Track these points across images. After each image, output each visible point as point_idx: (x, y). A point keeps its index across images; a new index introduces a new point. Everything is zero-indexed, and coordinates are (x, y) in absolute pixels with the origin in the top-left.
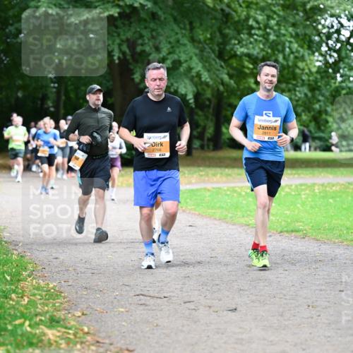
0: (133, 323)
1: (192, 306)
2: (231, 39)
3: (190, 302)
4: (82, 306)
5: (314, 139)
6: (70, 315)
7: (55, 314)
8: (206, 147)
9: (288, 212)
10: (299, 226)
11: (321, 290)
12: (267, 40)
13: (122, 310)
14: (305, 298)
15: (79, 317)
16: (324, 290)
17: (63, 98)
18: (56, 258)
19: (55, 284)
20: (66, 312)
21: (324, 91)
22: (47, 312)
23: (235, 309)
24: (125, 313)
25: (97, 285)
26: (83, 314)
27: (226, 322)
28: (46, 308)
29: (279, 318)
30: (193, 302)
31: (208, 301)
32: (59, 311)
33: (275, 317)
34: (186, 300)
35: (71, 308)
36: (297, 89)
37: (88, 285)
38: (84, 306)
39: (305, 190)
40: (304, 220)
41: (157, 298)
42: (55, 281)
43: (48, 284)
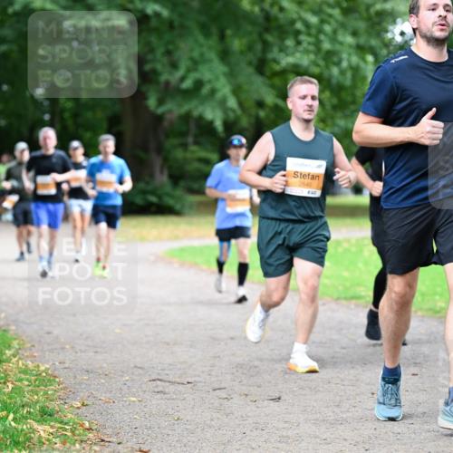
0: (147, 416)
1: (223, 394)
3: (220, 389)
4: (82, 394)
6: (66, 406)
7: (47, 404)
10: (361, 291)
13: (134, 399)
14: (368, 384)
15: (78, 408)
18: (49, 333)
19: (48, 366)
20: (62, 402)
22: (37, 402)
23: (279, 399)
24: (137, 403)
25: (101, 368)
26: (83, 405)
27: (267, 416)
28: (36, 397)
29: (336, 410)
30: (224, 388)
31: (244, 388)
32: (52, 400)
33: (330, 409)
34: (217, 386)
35: (68, 397)
37: (90, 368)
38: (84, 394)
41: (179, 383)
42: (47, 362)
43: (38, 366)
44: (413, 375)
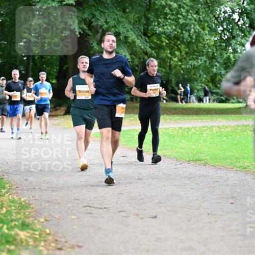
0: (81, 227)
1: (124, 214)
2: (152, 22)
3: (122, 211)
4: (45, 214)
5: (213, 93)
6: (36, 221)
7: (26, 220)
8: (134, 100)
9: (194, 147)
10: (202, 156)
11: (217, 203)
12: (178, 23)
13: (74, 217)
14: (206, 208)
15: (43, 222)
16: (219, 203)
17: (32, 64)
18: (26, 180)
19: (25, 199)
20: (34, 219)
21: (218, 60)
22: (20, 218)
23: (156, 217)
24: (76, 219)
25: (56, 199)
26: (46, 220)
27: (149, 226)
28: (19, 216)
29: (187, 223)
30: (125, 211)
31: (136, 211)
32: (28, 218)
33: (185, 223)
34: (121, 210)
35: (37, 216)
36: (200, 58)
37: (49, 199)
38: (46, 214)
39: (206, 130)
40: (205, 152)
41: (100, 208)
42: (25, 196)
43: (20, 199)
44: (231, 203)
